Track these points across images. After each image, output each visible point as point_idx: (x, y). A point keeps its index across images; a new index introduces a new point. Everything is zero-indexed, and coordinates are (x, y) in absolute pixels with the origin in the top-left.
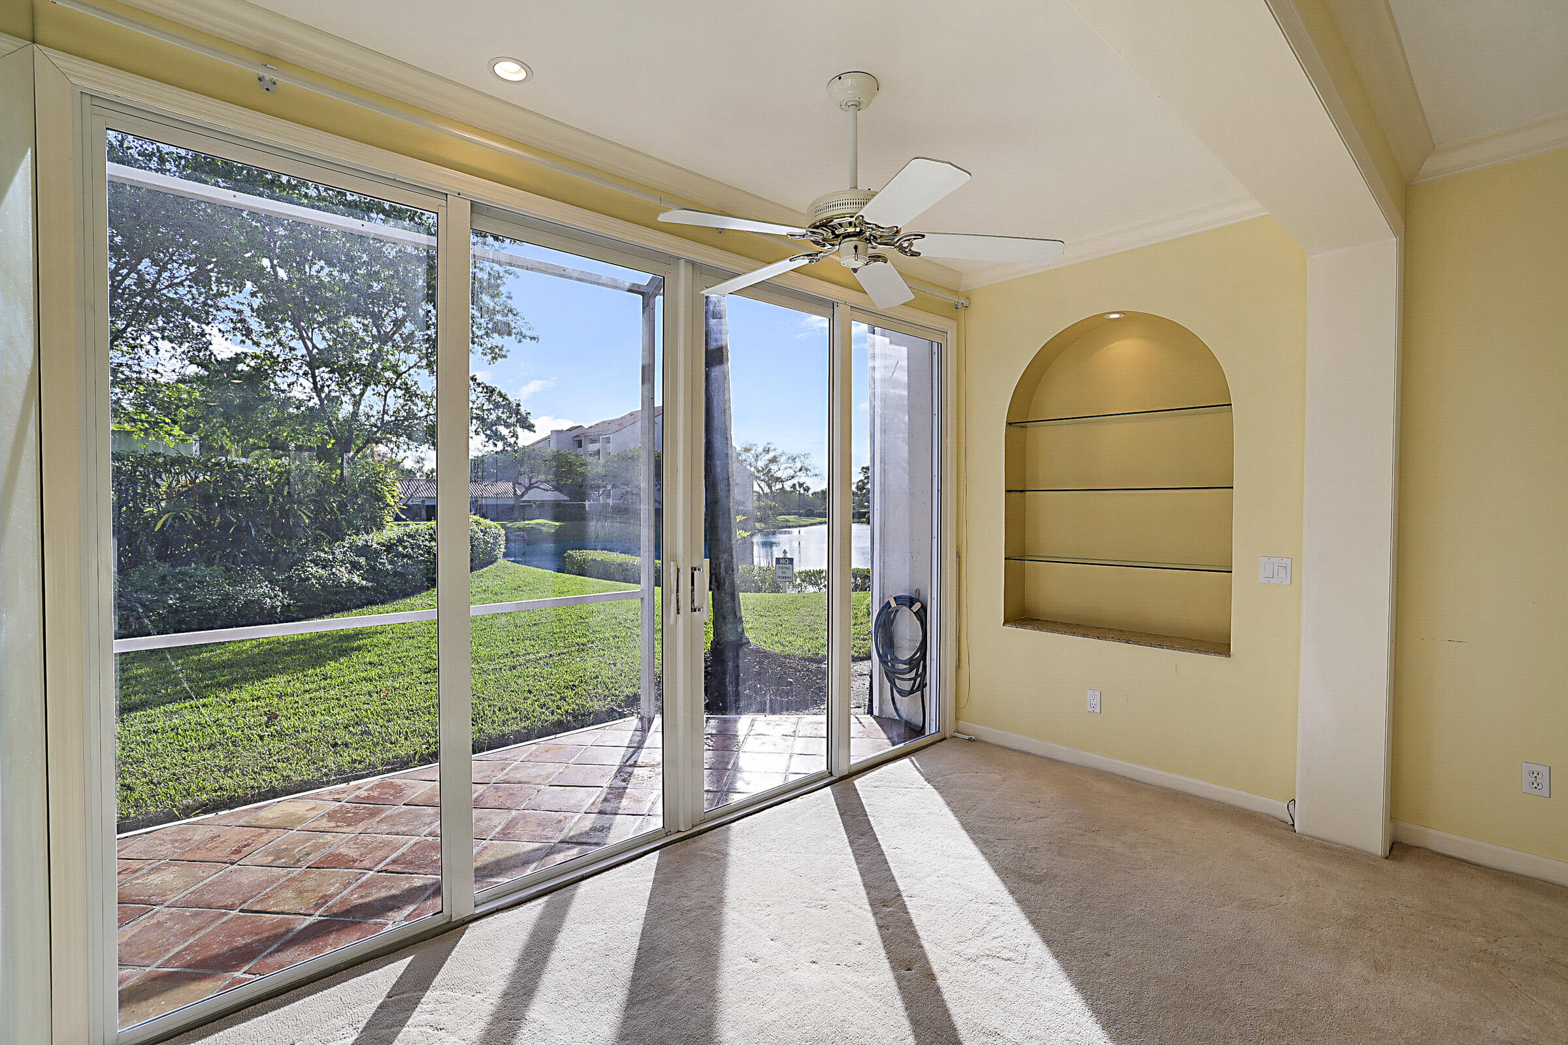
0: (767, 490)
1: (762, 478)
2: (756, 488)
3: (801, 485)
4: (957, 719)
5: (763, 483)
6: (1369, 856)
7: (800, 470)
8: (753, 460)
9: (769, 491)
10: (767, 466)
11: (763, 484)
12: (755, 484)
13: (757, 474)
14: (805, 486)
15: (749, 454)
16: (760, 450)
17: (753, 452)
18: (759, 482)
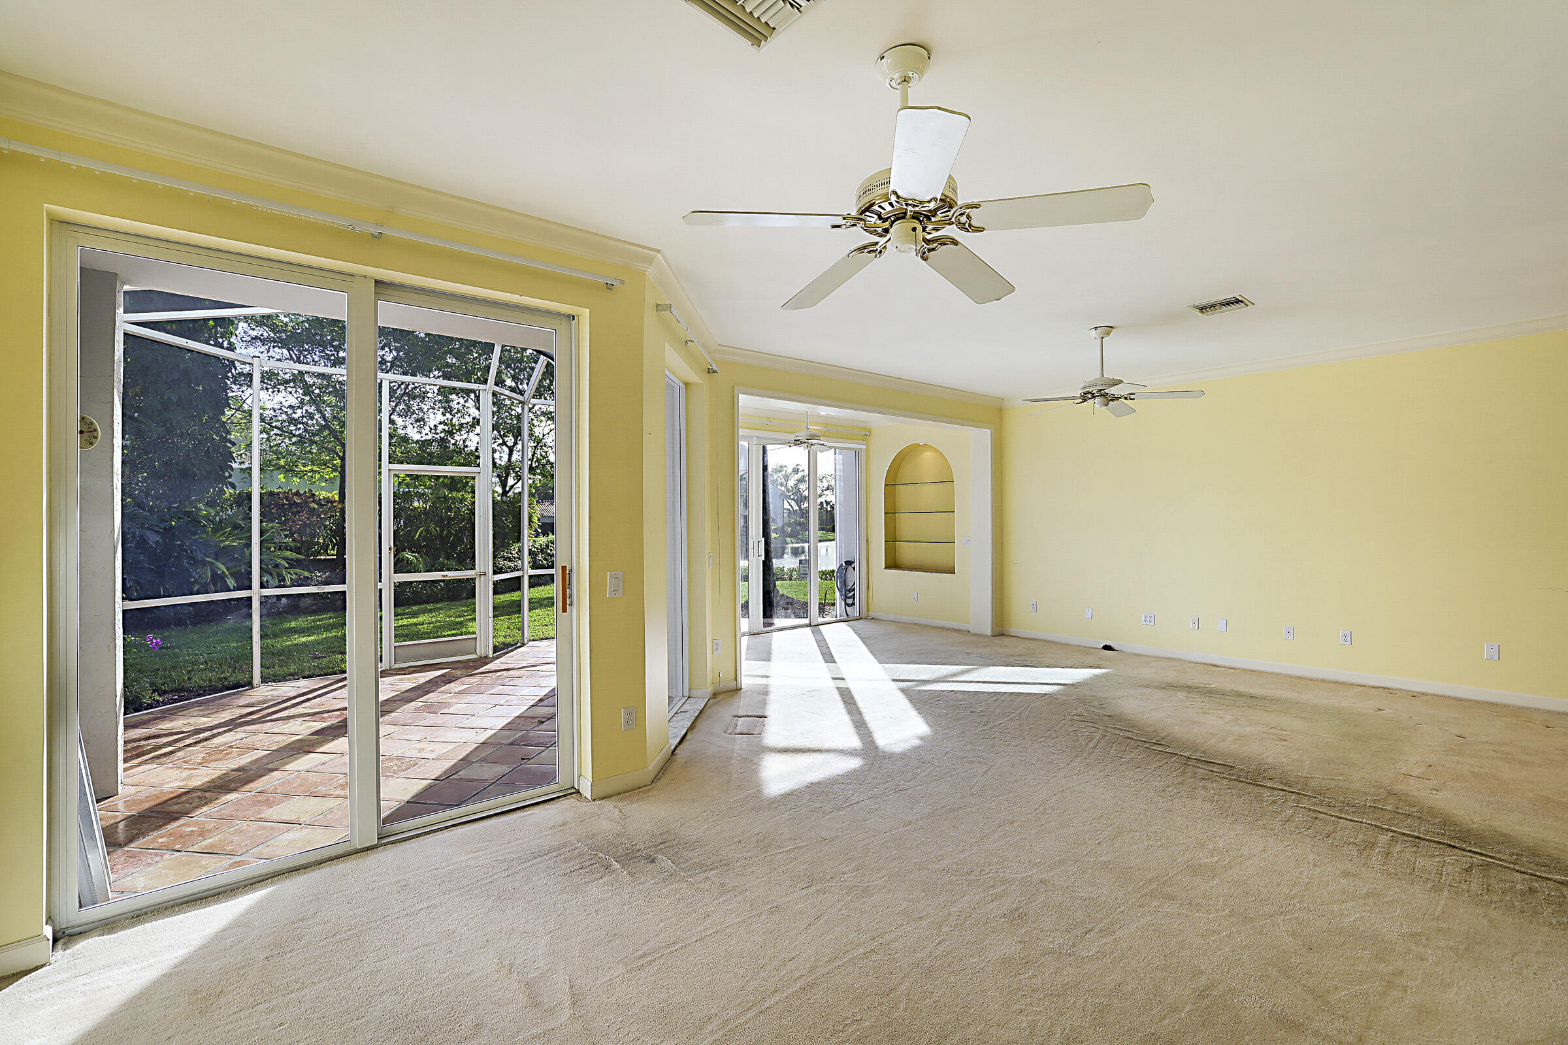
0: (796, 508)
1: (792, 497)
2: (787, 506)
3: (827, 503)
4: (868, 611)
5: (793, 501)
6: (985, 636)
7: (827, 489)
8: (783, 480)
9: (798, 508)
10: (796, 485)
11: (793, 503)
12: (785, 502)
13: (787, 494)
14: (831, 504)
15: (780, 475)
16: (790, 470)
17: (783, 473)
18: (789, 501)
